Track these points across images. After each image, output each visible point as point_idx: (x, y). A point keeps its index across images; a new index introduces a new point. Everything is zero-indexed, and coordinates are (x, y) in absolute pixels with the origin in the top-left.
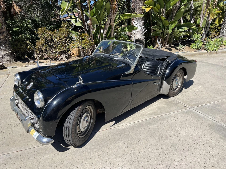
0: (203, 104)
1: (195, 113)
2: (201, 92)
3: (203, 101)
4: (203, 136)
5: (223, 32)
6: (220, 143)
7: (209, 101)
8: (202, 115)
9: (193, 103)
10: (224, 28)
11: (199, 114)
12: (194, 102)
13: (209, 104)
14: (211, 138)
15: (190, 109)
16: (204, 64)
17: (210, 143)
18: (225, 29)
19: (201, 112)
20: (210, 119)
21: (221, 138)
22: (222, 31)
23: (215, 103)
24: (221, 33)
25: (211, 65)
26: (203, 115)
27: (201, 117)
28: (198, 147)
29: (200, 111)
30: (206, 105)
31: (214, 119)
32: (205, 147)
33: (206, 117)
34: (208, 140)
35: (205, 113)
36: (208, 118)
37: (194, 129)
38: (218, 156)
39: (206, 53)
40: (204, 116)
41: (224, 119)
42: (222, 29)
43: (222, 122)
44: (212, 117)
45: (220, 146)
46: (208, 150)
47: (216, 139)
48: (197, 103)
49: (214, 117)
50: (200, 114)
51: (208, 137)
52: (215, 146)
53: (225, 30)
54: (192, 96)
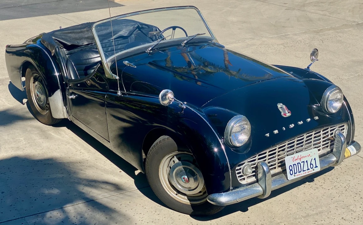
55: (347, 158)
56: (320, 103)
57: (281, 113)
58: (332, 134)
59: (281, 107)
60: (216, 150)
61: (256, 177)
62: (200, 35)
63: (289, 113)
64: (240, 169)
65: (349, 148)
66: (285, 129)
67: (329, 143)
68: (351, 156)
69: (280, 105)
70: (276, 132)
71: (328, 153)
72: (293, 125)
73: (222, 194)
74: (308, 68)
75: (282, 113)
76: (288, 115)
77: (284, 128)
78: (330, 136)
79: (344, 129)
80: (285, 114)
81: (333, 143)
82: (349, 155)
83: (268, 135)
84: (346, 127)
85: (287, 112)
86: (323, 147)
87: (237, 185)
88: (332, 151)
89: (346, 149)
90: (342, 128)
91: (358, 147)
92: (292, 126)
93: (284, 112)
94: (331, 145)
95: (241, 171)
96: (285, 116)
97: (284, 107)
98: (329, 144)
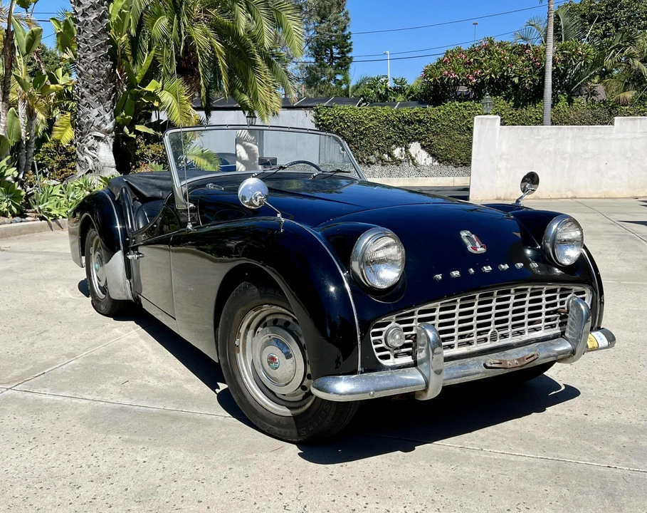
0: (53, 365)
1: (25, 398)
2: (42, 333)
3: (51, 357)
4: (66, 457)
5: (86, 160)
6: (126, 458)
7: (72, 353)
8: (52, 397)
9: (15, 373)
10: (86, 149)
11: (41, 400)
12: (17, 368)
13: (73, 362)
14: (95, 454)
15: (6, 392)
16: (40, 257)
17: (91, 471)
18: (89, 152)
19: (48, 389)
20: (84, 401)
21: (127, 441)
22: (83, 159)
23: (94, 353)
24: (80, 166)
25: (64, 258)
26: (57, 398)
27: (51, 406)
28: (49, 499)
29: (44, 389)
30: (64, 367)
31: (98, 398)
32: (78, 488)
33: (69, 399)
34: (84, 465)
35: (62, 390)
36: (74, 401)
37: (27, 449)
38: (126, 497)
39: (43, 226)
40: (61, 398)
41: (129, 388)
42: (80, 152)
43: (125, 396)
44: (90, 394)
45: (127, 465)
46: (89, 493)
47: (112, 450)
48: (32, 369)
49: (95, 392)
50: (43, 397)
51: (83, 454)
52: (112, 471)
53: (88, 154)
54: (10, 353)
56: (540, 245)
57: (467, 245)
58: (562, 303)
59: (466, 235)
60: (332, 289)
61: (414, 358)
62: (341, 171)
63: (481, 247)
64: (380, 334)
65: (594, 334)
67: (558, 318)
68: (599, 348)
70: (456, 273)
71: (555, 337)
72: (490, 268)
73: (341, 378)
74: (518, 201)
75: (469, 246)
76: (481, 250)
77: (471, 269)
78: (558, 306)
79: (584, 298)
80: (475, 248)
81: (564, 320)
82: (596, 345)
83: (439, 276)
84: (588, 296)
85: (478, 244)
86: (546, 324)
87: (373, 366)
88: (563, 333)
89: (590, 335)
90: (581, 296)
92: (487, 269)
93: (473, 244)
94: (561, 325)
95: (382, 337)
96: (474, 252)
97: (473, 236)
98: (558, 321)
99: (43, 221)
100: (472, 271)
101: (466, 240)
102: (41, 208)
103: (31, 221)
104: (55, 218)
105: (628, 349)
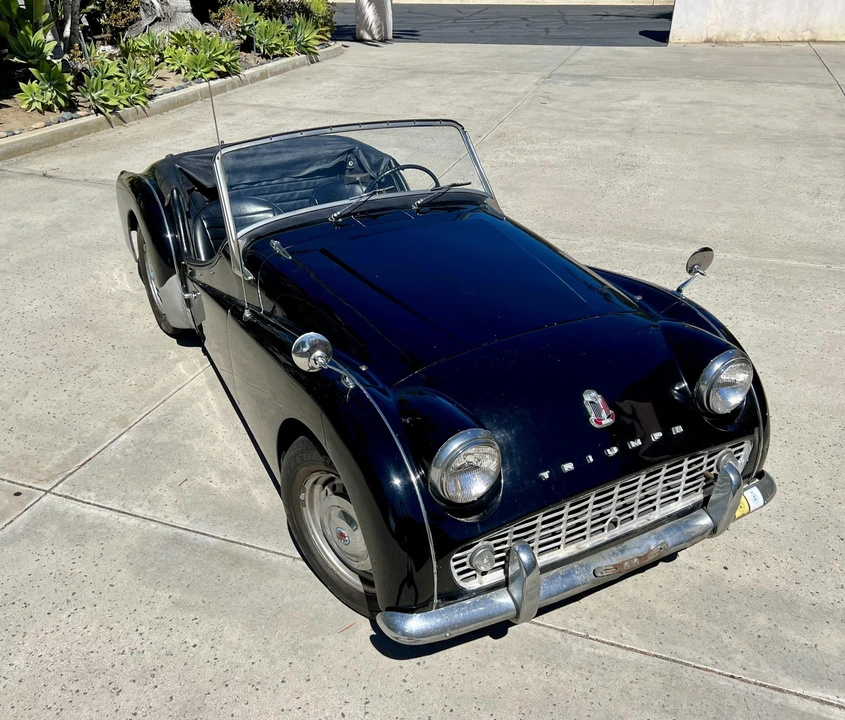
0: (100, 443)
1: (66, 512)
3: (99, 425)
4: (108, 633)
5: (152, 3)
6: (175, 639)
7: (124, 417)
8: (96, 511)
9: (57, 457)
11: (83, 516)
12: (59, 449)
13: (124, 436)
14: (140, 628)
15: (44, 499)
17: (134, 661)
19: (92, 494)
20: (134, 521)
21: (177, 605)
24: (145, 11)
26: (102, 513)
27: (95, 529)
29: (88, 494)
30: (113, 446)
31: (149, 514)
32: (118, 694)
33: (116, 516)
34: (127, 650)
35: (108, 495)
36: (122, 519)
37: (65, 616)
38: (170, 713)
39: (99, 123)
40: (107, 513)
41: (188, 493)
43: (181, 511)
44: (140, 506)
45: (175, 652)
46: (129, 705)
47: (160, 622)
48: (76, 450)
49: (146, 502)
50: (86, 509)
51: (127, 627)
52: (157, 663)
54: (51, 415)
55: (740, 517)
57: (590, 416)
58: (711, 463)
59: (591, 400)
61: (506, 573)
62: (458, 185)
63: (609, 416)
64: (464, 557)
66: (592, 460)
67: (703, 483)
68: (749, 512)
69: (590, 397)
70: (568, 467)
71: (695, 507)
72: (615, 450)
74: (679, 290)
75: (593, 417)
76: (607, 422)
77: (590, 457)
78: (705, 469)
79: (741, 450)
80: (598, 421)
81: (710, 482)
82: (746, 511)
83: (546, 475)
84: (747, 445)
85: (604, 414)
86: (685, 492)
88: (707, 499)
90: (738, 448)
91: (768, 491)
92: (613, 451)
93: (598, 414)
94: (705, 488)
95: (465, 560)
96: (596, 426)
97: (600, 401)
98: (701, 486)
99: (100, 116)
100: (591, 459)
101: (589, 408)
102: (95, 98)
103: (85, 118)
104: (115, 108)
105: (807, 426)
